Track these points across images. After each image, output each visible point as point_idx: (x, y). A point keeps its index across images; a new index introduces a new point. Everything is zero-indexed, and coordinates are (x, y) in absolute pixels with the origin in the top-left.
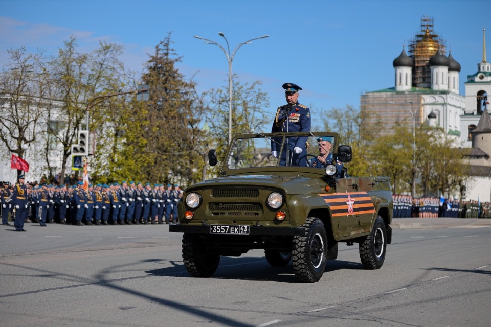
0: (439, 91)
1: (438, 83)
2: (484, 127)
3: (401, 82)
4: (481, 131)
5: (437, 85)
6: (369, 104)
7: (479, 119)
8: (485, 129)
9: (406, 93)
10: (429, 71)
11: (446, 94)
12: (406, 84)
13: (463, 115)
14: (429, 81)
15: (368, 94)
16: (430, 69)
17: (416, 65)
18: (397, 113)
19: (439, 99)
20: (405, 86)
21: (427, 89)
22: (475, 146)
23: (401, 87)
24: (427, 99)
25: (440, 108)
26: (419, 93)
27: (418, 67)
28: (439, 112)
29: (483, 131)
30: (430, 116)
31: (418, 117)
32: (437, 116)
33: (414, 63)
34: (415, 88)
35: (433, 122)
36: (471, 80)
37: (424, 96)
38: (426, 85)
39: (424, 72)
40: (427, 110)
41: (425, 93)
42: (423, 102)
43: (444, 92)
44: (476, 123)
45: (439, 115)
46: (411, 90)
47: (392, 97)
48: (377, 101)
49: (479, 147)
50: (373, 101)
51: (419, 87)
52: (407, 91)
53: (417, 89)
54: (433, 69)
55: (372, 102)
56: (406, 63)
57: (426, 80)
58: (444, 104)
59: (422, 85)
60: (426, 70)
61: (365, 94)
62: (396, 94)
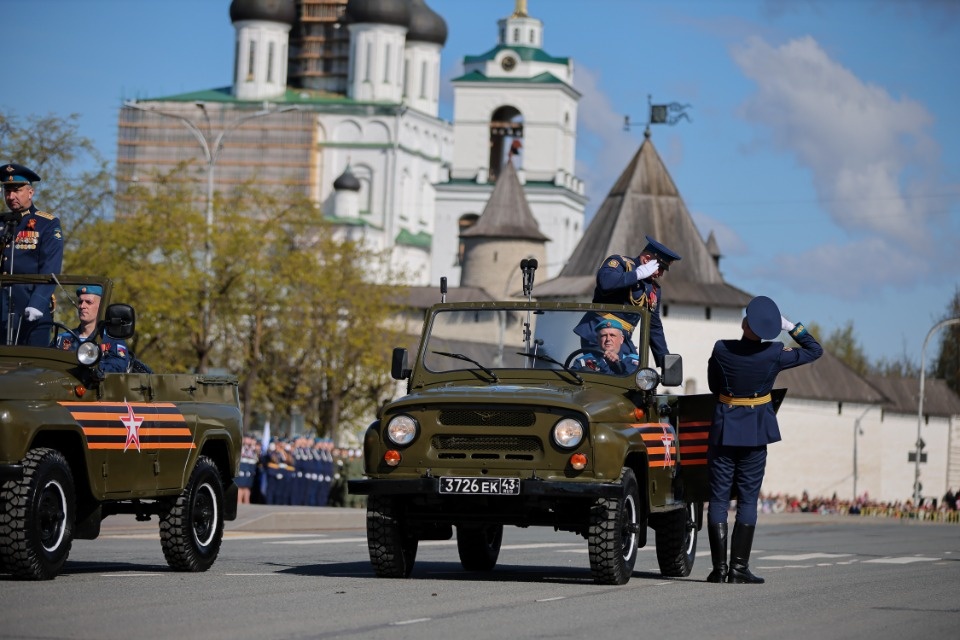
0: (374, 105)
1: (372, 78)
2: (500, 220)
3: (251, 71)
4: (492, 232)
5: (367, 86)
6: (144, 137)
7: (487, 196)
8: (504, 227)
9: (266, 105)
10: (345, 41)
11: (394, 115)
12: (269, 78)
13: (442, 183)
14: (343, 71)
15: (141, 106)
16: (348, 33)
17: (305, 18)
18: (237, 169)
19: (371, 130)
20: (267, 83)
21: (335, 97)
22: (470, 282)
23: (251, 85)
24: (334, 127)
25: (374, 158)
26: (310, 107)
27: (309, 25)
28: (371, 171)
29: (499, 233)
30: (340, 185)
31: (301, 184)
32: (364, 185)
33: (299, 14)
34: (296, 92)
35: (350, 205)
36: (474, 72)
37: (327, 120)
38: (332, 84)
39: (327, 45)
40: (329, 166)
41: (329, 110)
42: (320, 137)
43: (387, 110)
44: (477, 208)
45: (370, 182)
46: (283, 99)
47: (222, 118)
48: (174, 128)
49: (482, 284)
50: (160, 128)
51: (310, 88)
52: (271, 102)
53: (304, 95)
54: (357, 33)
55: (156, 132)
56: (270, 11)
57: (335, 69)
58: (385, 148)
59: (322, 83)
60: (336, 36)
61: (133, 104)
62: (235, 109)
